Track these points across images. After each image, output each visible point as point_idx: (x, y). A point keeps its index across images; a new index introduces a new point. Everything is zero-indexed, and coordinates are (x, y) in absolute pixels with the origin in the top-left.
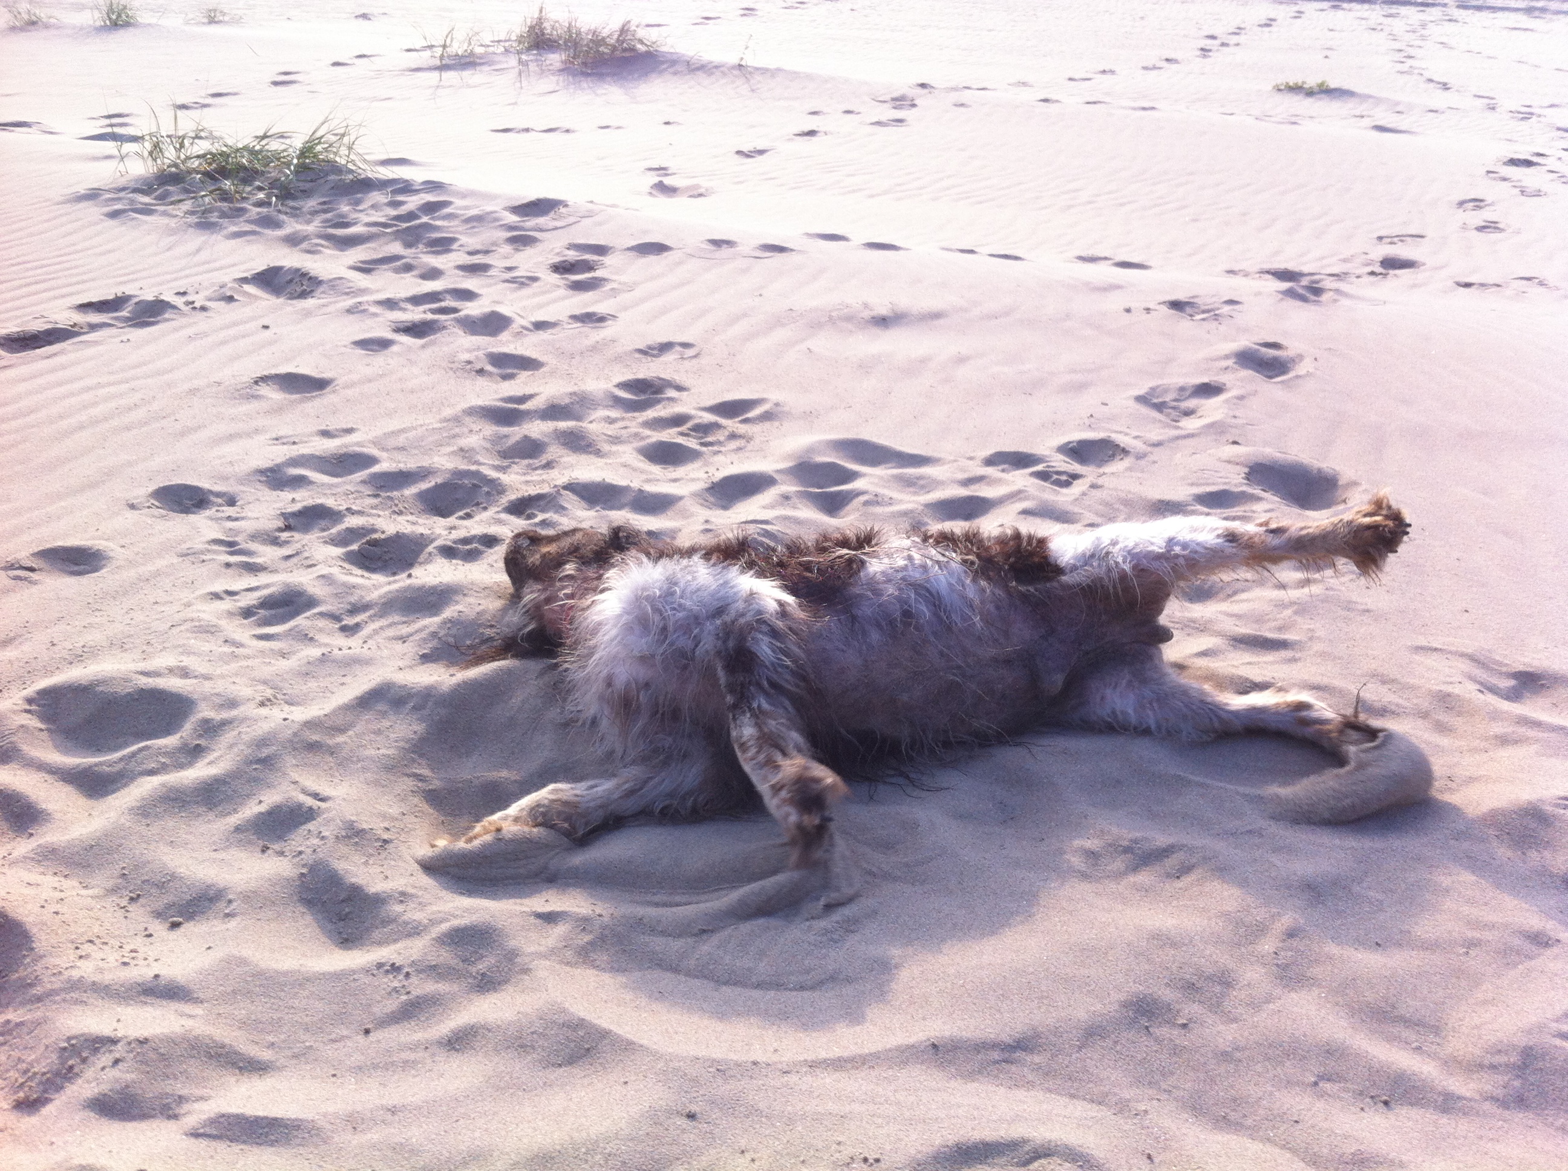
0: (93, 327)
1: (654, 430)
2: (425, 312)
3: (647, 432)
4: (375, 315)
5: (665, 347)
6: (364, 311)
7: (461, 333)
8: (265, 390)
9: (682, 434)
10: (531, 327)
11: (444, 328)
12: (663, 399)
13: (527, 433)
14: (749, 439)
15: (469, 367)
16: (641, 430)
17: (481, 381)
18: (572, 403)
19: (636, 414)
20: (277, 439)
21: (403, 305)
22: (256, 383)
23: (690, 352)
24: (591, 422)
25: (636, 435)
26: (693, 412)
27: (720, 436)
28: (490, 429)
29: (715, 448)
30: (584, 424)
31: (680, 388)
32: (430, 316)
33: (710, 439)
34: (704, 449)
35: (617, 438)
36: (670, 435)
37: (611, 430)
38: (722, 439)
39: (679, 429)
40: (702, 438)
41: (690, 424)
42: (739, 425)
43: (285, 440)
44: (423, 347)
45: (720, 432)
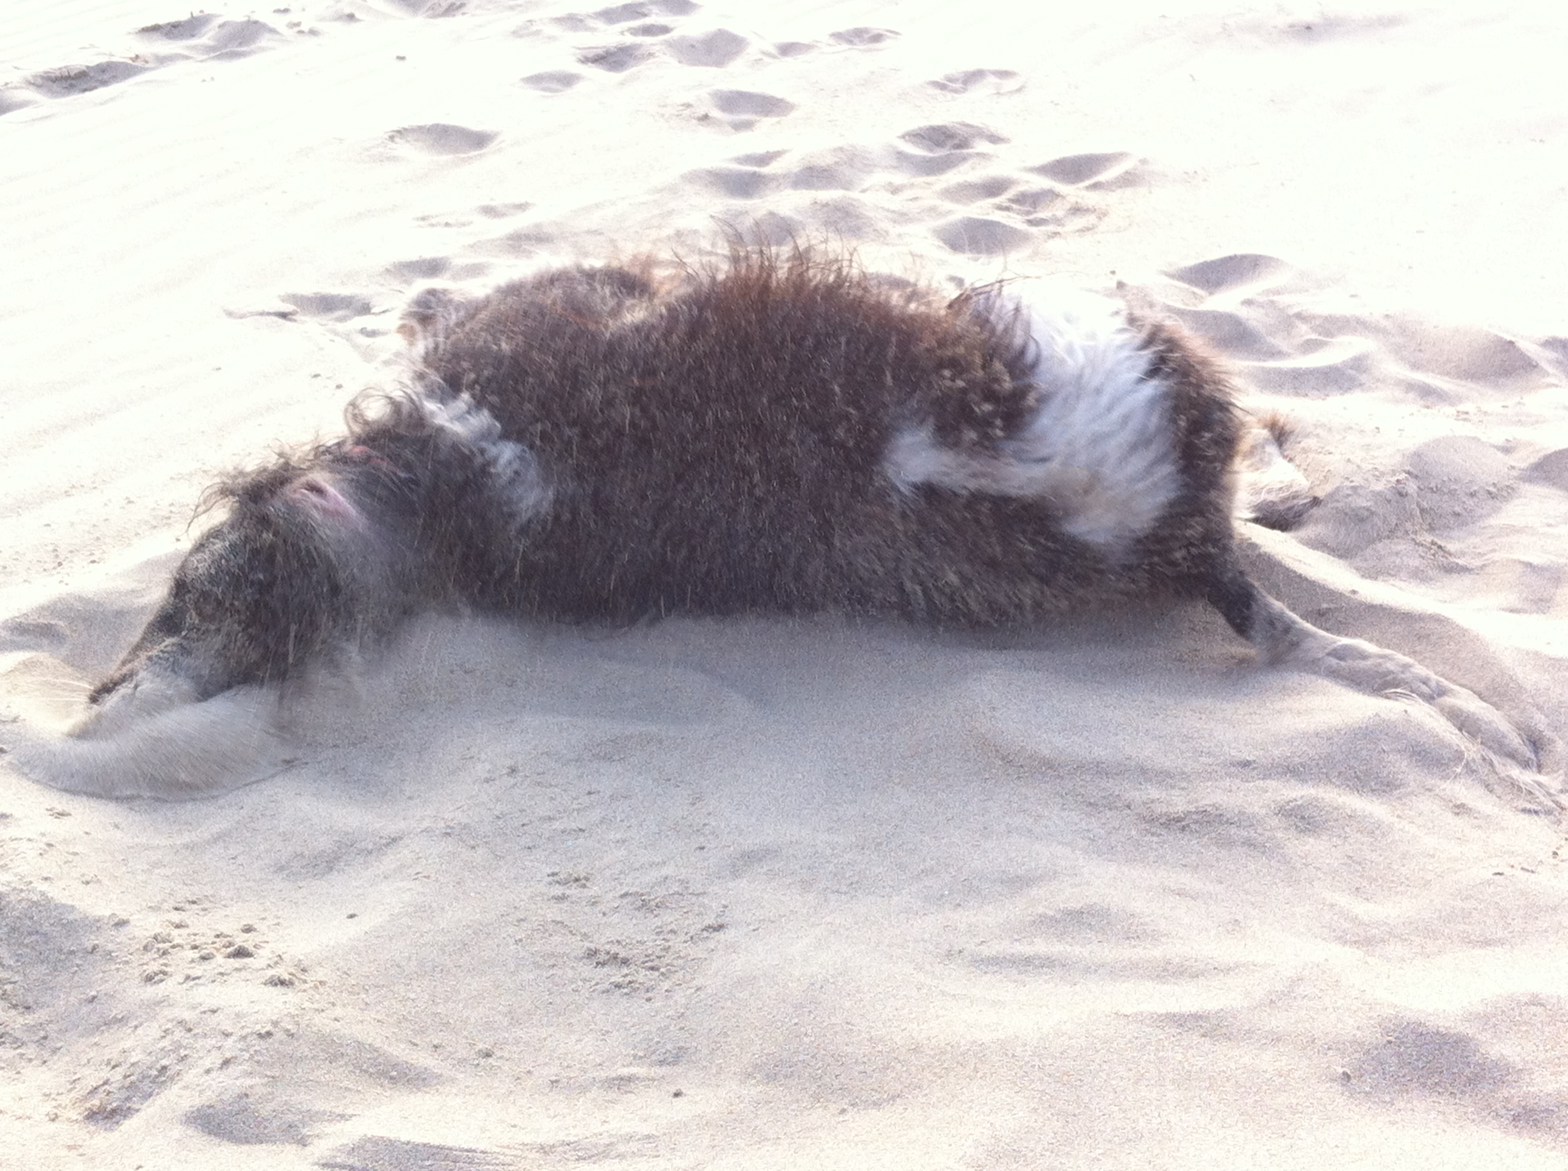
0: (163, 60)
1: (958, 201)
2: (622, 33)
3: (948, 205)
4: (551, 38)
5: (973, 77)
6: (538, 33)
7: (674, 62)
8: (402, 148)
9: (1000, 208)
10: (774, 51)
11: (651, 55)
12: (970, 156)
13: (772, 208)
14: (1103, 215)
15: (688, 112)
16: (938, 202)
17: (705, 133)
18: (836, 163)
19: (930, 179)
20: (423, 219)
21: (591, 23)
22: (392, 138)
23: (1010, 84)
24: (863, 191)
25: (932, 210)
26: (1015, 175)
27: (1058, 210)
28: (722, 204)
29: (1051, 228)
30: (854, 194)
31: (994, 139)
32: (629, 40)
33: (1041, 215)
34: (1034, 230)
35: (903, 214)
36: (982, 209)
37: (896, 203)
38: (1060, 214)
39: (997, 200)
40: (1028, 213)
41: (1011, 193)
42: (1085, 193)
43: (434, 221)
44: (622, 84)
45: (1058, 202)
